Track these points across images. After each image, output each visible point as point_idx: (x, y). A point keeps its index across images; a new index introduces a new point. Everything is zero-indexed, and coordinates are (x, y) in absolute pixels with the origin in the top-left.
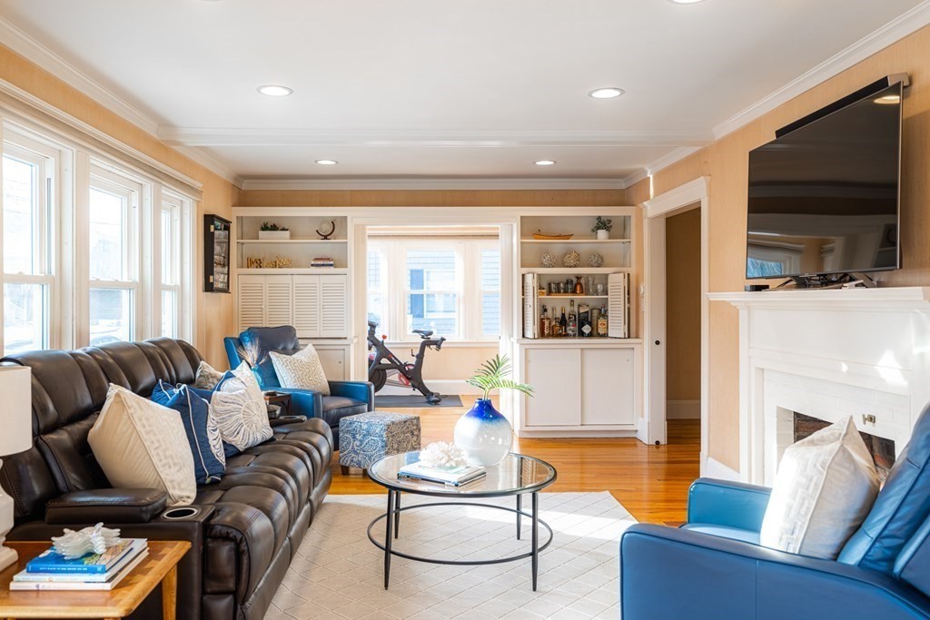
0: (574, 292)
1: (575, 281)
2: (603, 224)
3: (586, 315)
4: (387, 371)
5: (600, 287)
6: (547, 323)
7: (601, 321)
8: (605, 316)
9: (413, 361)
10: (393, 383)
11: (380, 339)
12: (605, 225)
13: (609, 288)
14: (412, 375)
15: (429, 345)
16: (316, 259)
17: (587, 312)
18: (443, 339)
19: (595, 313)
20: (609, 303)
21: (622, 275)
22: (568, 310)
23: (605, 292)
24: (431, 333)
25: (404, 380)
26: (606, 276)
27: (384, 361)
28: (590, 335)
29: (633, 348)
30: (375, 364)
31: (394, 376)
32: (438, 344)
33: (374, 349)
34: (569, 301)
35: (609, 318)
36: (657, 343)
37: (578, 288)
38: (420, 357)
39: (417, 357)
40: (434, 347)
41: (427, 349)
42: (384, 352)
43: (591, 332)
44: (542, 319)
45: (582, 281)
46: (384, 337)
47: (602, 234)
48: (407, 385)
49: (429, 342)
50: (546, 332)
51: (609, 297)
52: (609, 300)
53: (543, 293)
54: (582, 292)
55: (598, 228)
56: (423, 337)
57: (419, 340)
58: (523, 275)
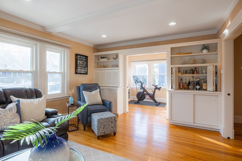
0: (193, 73)
1: (194, 69)
2: (205, 47)
3: (198, 82)
4: (146, 95)
5: (204, 71)
6: (181, 84)
7: (204, 84)
8: (206, 82)
9: (152, 93)
10: (147, 99)
11: (144, 87)
12: (206, 47)
13: (208, 71)
14: (152, 97)
15: (157, 89)
16: (112, 65)
17: (199, 81)
18: (160, 88)
19: (202, 81)
20: (208, 77)
21: (212, 66)
22: (192, 80)
23: (206, 73)
24: (157, 86)
25: (150, 98)
26: (206, 67)
27: (145, 93)
28: (199, 89)
29: (218, 96)
30: (142, 93)
31: (147, 97)
32: (159, 89)
33: (142, 89)
34: (192, 76)
35: (208, 83)
36: (229, 94)
37: (195, 72)
38: (154, 92)
39: (153, 92)
40: (158, 89)
41: (156, 90)
42: (145, 90)
43: (200, 88)
44: (180, 83)
45: (197, 69)
46: (145, 86)
47: (205, 51)
48: (151, 99)
49: (156, 88)
50: (181, 87)
51: (207, 75)
52: (208, 76)
53: (180, 74)
54: (197, 73)
55: (203, 49)
56: (155, 87)
57: (154, 87)
58: (172, 68)
